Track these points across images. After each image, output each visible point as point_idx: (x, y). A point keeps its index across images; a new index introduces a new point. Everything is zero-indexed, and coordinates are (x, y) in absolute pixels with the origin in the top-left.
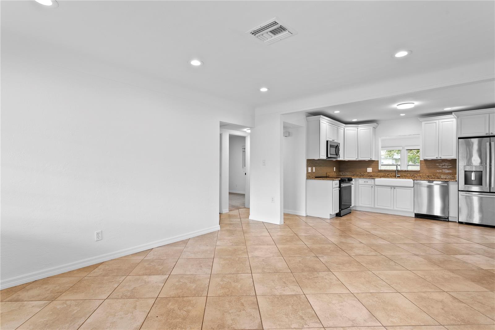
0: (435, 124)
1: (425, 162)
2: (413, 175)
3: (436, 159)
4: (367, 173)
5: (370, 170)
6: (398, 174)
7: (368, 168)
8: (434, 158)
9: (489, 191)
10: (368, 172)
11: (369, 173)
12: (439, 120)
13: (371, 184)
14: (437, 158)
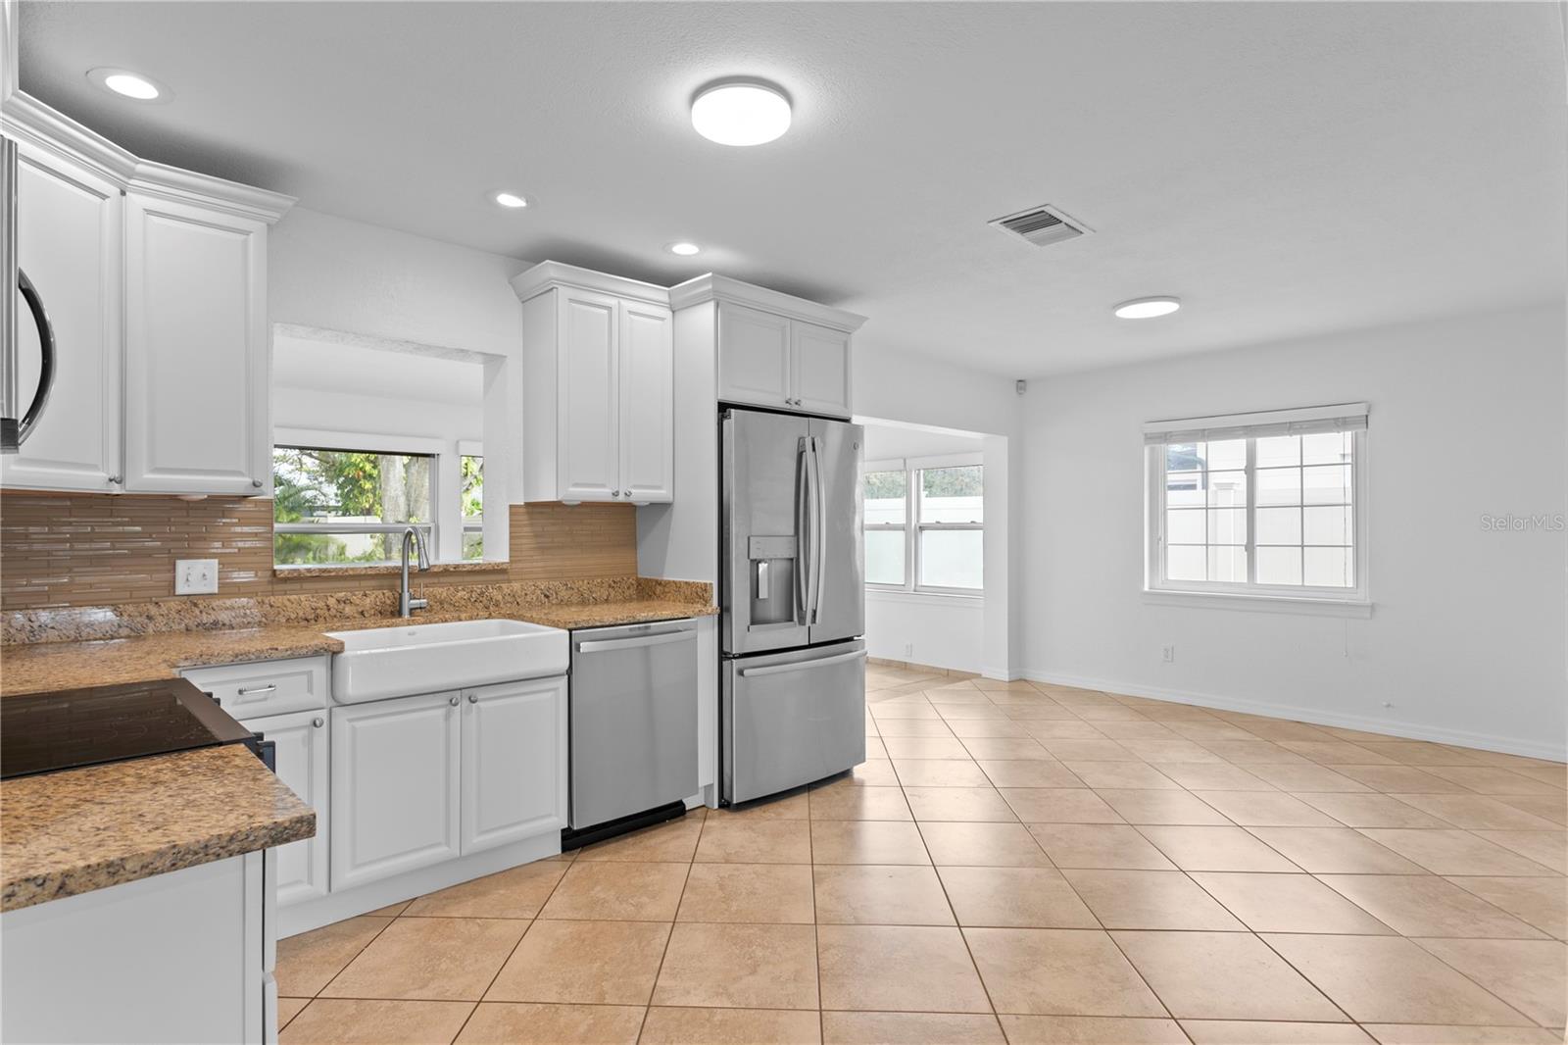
0: (605, 312)
1: (528, 513)
2: (482, 594)
3: (610, 499)
4: (174, 605)
5: (196, 575)
6: (412, 597)
7: (182, 566)
8: (603, 494)
9: (807, 643)
10: (181, 589)
11: (192, 600)
12: (623, 302)
13: (304, 698)
14: (616, 494)
